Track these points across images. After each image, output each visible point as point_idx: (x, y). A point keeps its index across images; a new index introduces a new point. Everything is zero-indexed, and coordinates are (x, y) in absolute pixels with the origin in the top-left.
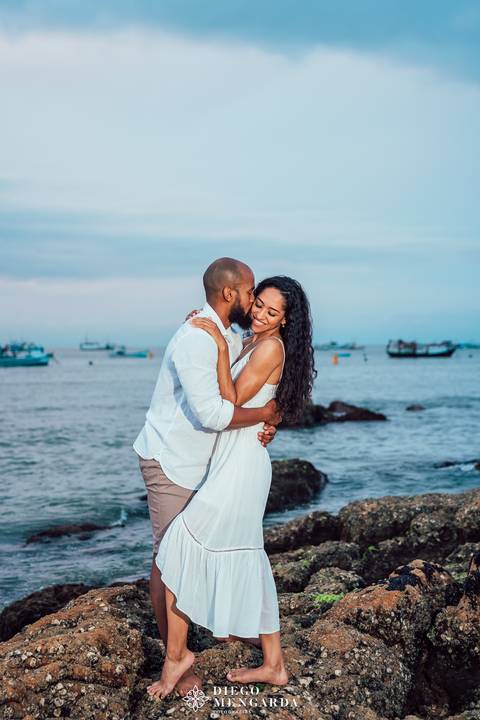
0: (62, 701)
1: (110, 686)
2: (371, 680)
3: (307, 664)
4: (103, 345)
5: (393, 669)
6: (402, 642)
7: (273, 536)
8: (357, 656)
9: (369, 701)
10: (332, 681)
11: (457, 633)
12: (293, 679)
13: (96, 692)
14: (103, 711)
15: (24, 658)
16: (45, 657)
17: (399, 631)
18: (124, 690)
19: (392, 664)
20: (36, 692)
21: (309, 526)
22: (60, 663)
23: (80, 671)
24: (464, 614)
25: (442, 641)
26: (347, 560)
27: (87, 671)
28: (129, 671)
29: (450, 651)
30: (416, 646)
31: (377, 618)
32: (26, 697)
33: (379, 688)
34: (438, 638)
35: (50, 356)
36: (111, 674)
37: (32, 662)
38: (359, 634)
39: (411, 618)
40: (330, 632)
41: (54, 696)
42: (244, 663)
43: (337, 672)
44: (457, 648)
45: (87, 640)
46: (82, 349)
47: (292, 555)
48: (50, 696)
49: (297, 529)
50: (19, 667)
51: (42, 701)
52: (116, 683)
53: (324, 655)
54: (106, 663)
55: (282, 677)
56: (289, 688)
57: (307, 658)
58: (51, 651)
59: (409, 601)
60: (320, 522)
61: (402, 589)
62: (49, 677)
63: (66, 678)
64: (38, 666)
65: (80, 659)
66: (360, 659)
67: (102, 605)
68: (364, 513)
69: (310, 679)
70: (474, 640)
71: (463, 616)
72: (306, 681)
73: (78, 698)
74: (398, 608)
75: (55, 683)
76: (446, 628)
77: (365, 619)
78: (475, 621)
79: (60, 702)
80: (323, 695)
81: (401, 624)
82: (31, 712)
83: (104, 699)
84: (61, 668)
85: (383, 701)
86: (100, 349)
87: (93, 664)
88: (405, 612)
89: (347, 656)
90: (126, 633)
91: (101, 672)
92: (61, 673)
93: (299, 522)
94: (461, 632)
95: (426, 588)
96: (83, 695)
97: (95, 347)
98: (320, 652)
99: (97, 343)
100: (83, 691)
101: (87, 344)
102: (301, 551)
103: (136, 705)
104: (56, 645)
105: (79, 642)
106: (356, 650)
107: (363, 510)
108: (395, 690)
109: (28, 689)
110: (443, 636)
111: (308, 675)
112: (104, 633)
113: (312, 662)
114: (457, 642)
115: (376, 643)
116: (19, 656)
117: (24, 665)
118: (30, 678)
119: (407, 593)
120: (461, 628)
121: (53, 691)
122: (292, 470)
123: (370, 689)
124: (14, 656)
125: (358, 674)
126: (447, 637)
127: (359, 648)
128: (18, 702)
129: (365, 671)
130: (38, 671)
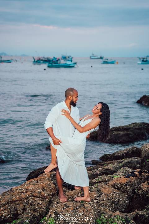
0: (31, 202)
1: (43, 199)
2: (115, 202)
3: (97, 197)
4: (99, 57)
5: (122, 199)
6: (127, 192)
7: (119, 153)
8: (111, 195)
9: (113, 207)
10: (103, 201)
11: (143, 191)
12: (92, 200)
13: (39, 200)
14: (40, 205)
15: (22, 190)
16: (27, 191)
17: (126, 189)
18: (47, 200)
19: (122, 198)
20: (24, 199)
21: (130, 151)
22: (31, 192)
23: (36, 194)
24: (145, 186)
25: (139, 192)
26: (135, 164)
27: (37, 195)
28: (49, 195)
29: (141, 195)
30: (132, 193)
31: (120, 185)
32: (21, 200)
33: (117, 204)
34: (138, 192)
35: (76, 63)
36: (44, 196)
37: (24, 192)
38: (114, 189)
39: (131, 186)
40: (106, 188)
41: (29, 200)
42: (80, 195)
43: (105, 199)
44: (142, 195)
45: (39, 187)
46: (91, 58)
47: (120, 161)
48: (28, 200)
49: (126, 152)
50: (21, 192)
51: (26, 201)
52: (45, 198)
53: (103, 194)
54: (43, 193)
55: (89, 199)
56: (90, 202)
57: (98, 195)
58: (29, 189)
59: (130, 181)
60: (134, 150)
61: (129, 178)
62: (27, 196)
63: (32, 196)
64: (26, 192)
65: (36, 191)
66: (112, 196)
67: (47, 177)
68: (147, 149)
69: (97, 200)
70: (147, 193)
71: (144, 186)
72: (96, 201)
73: (34, 201)
74: (127, 183)
75: (29, 197)
76: (140, 189)
77: (116, 185)
78: (148, 188)
79: (30, 202)
80: (100, 205)
81: (127, 187)
82: (23, 204)
83: (41, 202)
84: (31, 193)
85: (118, 207)
86: (98, 58)
87: (39, 193)
88: (129, 184)
89: (109, 195)
90: (51, 185)
91: (41, 195)
92: (31, 195)
93: (127, 150)
94: (144, 190)
95: (138, 177)
96: (36, 200)
97: (96, 57)
98: (102, 194)
99: (97, 56)
100: (36, 199)
101: (93, 56)
102: (124, 160)
103: (50, 204)
104: (31, 188)
105: (37, 187)
106: (112, 194)
107: (147, 147)
108: (122, 205)
109: (22, 198)
110: (139, 191)
111: (97, 199)
112: (44, 185)
113: (99, 196)
114: (143, 193)
115: (118, 192)
116: (21, 190)
117: (22, 192)
118: (23, 195)
119: (130, 179)
120: (144, 189)
121: (28, 199)
122: (140, 127)
123: (114, 204)
124: (20, 190)
125: (111, 200)
126: (140, 192)
127: (113, 193)
128: (19, 201)
129: (113, 199)
130: (25, 194)
